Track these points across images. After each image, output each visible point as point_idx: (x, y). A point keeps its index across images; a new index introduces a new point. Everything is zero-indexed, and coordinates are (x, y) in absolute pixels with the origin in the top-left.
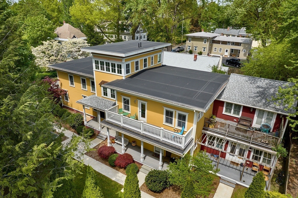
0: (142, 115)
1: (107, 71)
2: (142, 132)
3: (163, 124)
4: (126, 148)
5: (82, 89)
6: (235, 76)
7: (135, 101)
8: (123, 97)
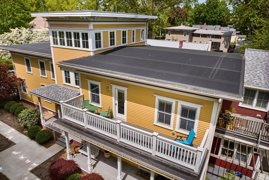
0: (118, 109)
1: (68, 45)
2: (118, 138)
3: (154, 124)
4: (94, 162)
5: (41, 76)
6: (252, 51)
7: (108, 87)
8: (90, 82)
